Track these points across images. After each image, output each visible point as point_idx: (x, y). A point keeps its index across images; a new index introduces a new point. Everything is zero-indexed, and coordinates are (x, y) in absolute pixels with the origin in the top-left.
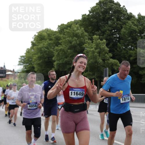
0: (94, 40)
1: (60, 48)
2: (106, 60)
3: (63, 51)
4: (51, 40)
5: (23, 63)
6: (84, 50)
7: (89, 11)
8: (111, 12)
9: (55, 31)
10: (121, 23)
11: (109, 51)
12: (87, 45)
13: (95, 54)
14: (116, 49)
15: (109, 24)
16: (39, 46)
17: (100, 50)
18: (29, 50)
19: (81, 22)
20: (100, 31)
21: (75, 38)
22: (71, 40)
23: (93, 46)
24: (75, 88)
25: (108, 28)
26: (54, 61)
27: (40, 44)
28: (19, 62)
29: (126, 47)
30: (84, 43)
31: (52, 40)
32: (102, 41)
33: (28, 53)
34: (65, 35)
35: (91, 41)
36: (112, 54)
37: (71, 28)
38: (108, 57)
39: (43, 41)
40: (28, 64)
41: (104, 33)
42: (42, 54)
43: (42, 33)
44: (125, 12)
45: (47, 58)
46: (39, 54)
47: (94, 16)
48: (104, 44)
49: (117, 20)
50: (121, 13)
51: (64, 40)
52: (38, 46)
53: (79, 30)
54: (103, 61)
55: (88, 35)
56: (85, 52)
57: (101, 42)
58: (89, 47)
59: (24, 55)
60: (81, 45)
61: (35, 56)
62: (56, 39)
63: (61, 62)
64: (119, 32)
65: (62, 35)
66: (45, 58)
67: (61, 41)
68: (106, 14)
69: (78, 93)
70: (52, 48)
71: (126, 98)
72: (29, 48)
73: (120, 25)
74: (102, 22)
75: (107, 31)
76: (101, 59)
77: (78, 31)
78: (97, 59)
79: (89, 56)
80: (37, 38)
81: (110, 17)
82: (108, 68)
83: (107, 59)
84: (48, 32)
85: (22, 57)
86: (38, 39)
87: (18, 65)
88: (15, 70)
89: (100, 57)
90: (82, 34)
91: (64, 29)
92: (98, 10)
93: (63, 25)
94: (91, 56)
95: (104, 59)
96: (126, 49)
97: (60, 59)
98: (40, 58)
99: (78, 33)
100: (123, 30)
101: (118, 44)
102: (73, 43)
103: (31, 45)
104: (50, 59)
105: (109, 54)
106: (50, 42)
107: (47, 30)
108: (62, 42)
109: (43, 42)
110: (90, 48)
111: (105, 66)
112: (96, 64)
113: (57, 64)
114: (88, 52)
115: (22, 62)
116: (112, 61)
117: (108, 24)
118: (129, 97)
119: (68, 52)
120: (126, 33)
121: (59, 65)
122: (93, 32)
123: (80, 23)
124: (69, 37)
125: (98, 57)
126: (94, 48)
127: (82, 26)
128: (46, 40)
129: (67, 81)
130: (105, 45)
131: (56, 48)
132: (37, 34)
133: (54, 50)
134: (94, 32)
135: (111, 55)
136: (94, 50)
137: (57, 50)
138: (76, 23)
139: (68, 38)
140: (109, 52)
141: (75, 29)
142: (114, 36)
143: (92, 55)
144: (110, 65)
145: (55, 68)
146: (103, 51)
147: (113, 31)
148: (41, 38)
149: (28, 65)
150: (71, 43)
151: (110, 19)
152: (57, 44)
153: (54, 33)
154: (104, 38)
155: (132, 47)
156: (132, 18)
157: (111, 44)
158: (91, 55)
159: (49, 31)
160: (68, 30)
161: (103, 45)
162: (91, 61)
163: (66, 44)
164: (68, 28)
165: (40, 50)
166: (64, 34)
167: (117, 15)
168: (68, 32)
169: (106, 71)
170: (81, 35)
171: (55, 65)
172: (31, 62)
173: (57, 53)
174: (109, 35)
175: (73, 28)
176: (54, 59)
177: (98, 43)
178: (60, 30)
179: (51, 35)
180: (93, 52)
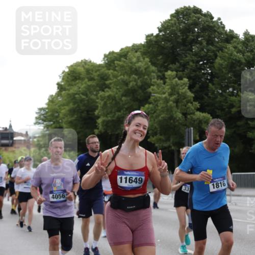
0: (167, 80)
1: (107, 94)
2: (189, 114)
3: (113, 100)
4: (91, 79)
5: (43, 120)
6: (149, 97)
7: (158, 28)
8: (196, 29)
9: (98, 63)
10: (215, 49)
11: (194, 98)
12: (155, 88)
13: (169, 104)
14: (207, 95)
15: (194, 50)
16: (71, 91)
17: (178, 97)
18: (54, 98)
19: (145, 48)
20: (177, 63)
21: (134, 76)
22: (126, 80)
23: (166, 89)
24: (127, 171)
25: (191, 59)
26: (98, 117)
27: (72, 87)
28: (36, 118)
29: (224, 91)
30: (149, 85)
31: (95, 80)
32: (182, 81)
33: (51, 104)
34: (117, 71)
35: (162, 82)
36: (199, 103)
37: (126, 59)
38: (193, 109)
39: (77, 81)
40: (52, 123)
41: (184, 66)
42: (76, 106)
43: (75, 67)
44: (221, 29)
45: (85, 112)
46: (71, 106)
47: (168, 37)
48: (186, 86)
49: (208, 44)
50: (215, 31)
51: (115, 80)
52: (69, 90)
53: (141, 61)
54: (184, 117)
55: (156, 71)
56: (153, 101)
57: (179, 82)
58: (159, 91)
59: (45, 106)
60: (145, 89)
61: (65, 109)
62: (101, 78)
63: (109, 118)
64: (212, 65)
65: (111, 71)
66: (82, 112)
67: (110, 81)
68: (188, 34)
69: (133, 179)
70: (93, 94)
71: (219, 182)
72: (54, 94)
73: (213, 51)
74: (182, 48)
75: (191, 63)
76: (180, 113)
77: (140, 64)
78: (174, 112)
79: (159, 108)
80: (68, 78)
81: (195, 38)
82: (192, 128)
83: (191, 112)
84: (87, 67)
85: (41, 109)
86: (70, 78)
87: (35, 124)
89: (178, 109)
90: (146, 69)
91: (114, 61)
92: (173, 27)
93: (112, 53)
94: (162, 108)
95: (185, 112)
96: (224, 93)
97: (108, 114)
98: (72, 112)
99: (140, 68)
100: (218, 61)
101: (210, 85)
102: (131, 84)
103: (57, 88)
104: (90, 113)
105: (194, 103)
106: (90, 83)
107: (85, 63)
108: (111, 84)
109: (77, 83)
110: (161, 94)
111: (188, 124)
112: (172, 121)
113: (104, 121)
114: (156, 101)
115: (41, 119)
116: (199, 115)
117: (192, 51)
118: (225, 182)
119: (122, 101)
120: (223, 66)
121: (106, 124)
122: (166, 64)
123: (142, 50)
124: (124, 75)
125: (175, 109)
126: (168, 93)
127: (146, 55)
128: (83, 79)
129: (113, 158)
130: (187, 88)
131: (101, 93)
132: (67, 70)
133: (98, 99)
134: (167, 66)
135: (197, 104)
136: (168, 97)
137: (102, 98)
138: (135, 49)
139: (122, 77)
140: (194, 101)
141: (134, 60)
142: (203, 71)
143: (164, 105)
144: (196, 123)
145: (99, 130)
146: (184, 99)
147: (201, 63)
148: (74, 76)
149: (52, 125)
150: (127, 84)
151: (195, 41)
152: (103, 87)
153: (97, 68)
154: (185, 75)
155: (234, 90)
156: (234, 40)
157: (197, 86)
158: (162, 105)
159: (88, 65)
160: (121, 63)
161: (184, 88)
162: (162, 116)
163: (118, 87)
164: (123, 59)
165: (72, 98)
166: (115, 70)
167: (207, 34)
168: (122, 67)
169: (189, 133)
170: (144, 71)
171: (99, 124)
172: (58, 119)
173: (102, 103)
174: (194, 71)
175: (130, 59)
176: (98, 113)
177: (174, 85)
178: (108, 62)
179: (92, 71)
180: (166, 101)
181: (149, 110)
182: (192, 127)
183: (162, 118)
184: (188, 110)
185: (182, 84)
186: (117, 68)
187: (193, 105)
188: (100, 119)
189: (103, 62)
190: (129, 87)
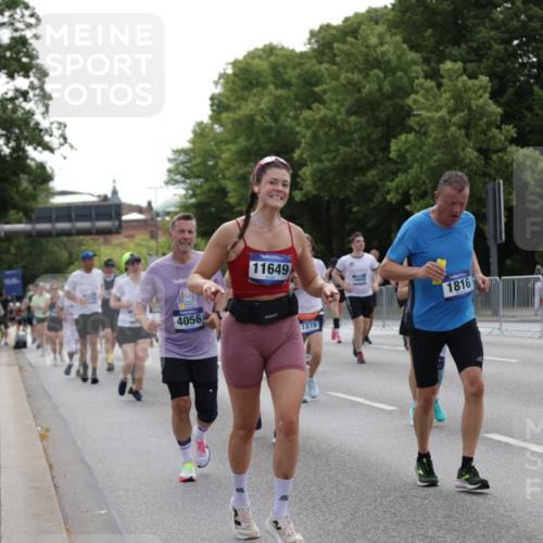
0: (445, 81)
1: (318, 115)
2: (494, 152)
3: (331, 126)
4: (286, 84)
5: (184, 175)
9: (298, 50)
11: (502, 116)
12: (419, 97)
13: (449, 133)
14: (530, 109)
17: (469, 114)
18: (206, 127)
21: (375, 71)
22: (358, 81)
23: (443, 101)
24: (264, 253)
26: (301, 165)
27: (242, 102)
28: (169, 171)
30: (408, 93)
31: (291, 86)
32: (477, 82)
33: (200, 140)
34: (337, 65)
35: (433, 84)
36: (515, 127)
37: (356, 38)
38: (503, 138)
39: (255, 90)
40: (201, 180)
42: (253, 141)
43: (249, 60)
46: (243, 142)
48: (485, 92)
51: (334, 83)
52: (235, 110)
53: (386, 43)
54: (482, 157)
56: (416, 127)
57: (470, 83)
58: (428, 104)
59: (187, 145)
61: (229, 149)
62: (305, 80)
63: (327, 164)
64: (538, 45)
65: (326, 65)
67: (324, 86)
70: (288, 116)
71: (460, 280)
74: (473, 13)
75: (495, 46)
76: (474, 148)
77: (384, 48)
78: (460, 149)
80: (234, 83)
82: (501, 181)
83: (499, 145)
84: (272, 59)
85: (178, 152)
86: (238, 82)
87: (167, 183)
88: (156, 206)
89: (469, 140)
90: (399, 58)
91: (332, 43)
93: (326, 28)
94: (436, 139)
95: (485, 146)
99: (384, 54)
101: (537, 88)
102: (365, 91)
105: (503, 127)
108: (325, 92)
109: (255, 94)
110: (433, 111)
111: (493, 173)
113: (313, 174)
114: (423, 125)
115: (180, 173)
116: (516, 152)
118: (470, 279)
119: (349, 124)
122: (441, 48)
124: (353, 73)
125: (463, 141)
126: (448, 108)
128: (264, 86)
129: (241, 236)
130: (487, 95)
131: (307, 114)
133: (299, 125)
134: (444, 50)
135: (511, 130)
136: (447, 117)
137: (309, 124)
140: (504, 122)
141: (374, 40)
142: (520, 60)
143: (440, 135)
145: (304, 191)
146: (481, 119)
147: (516, 42)
148: (247, 80)
149: (203, 184)
150: (359, 91)
152: (309, 99)
153: (296, 60)
154: (482, 70)
157: (510, 91)
158: (434, 135)
159: (277, 55)
160: (346, 47)
161: (481, 96)
162: (435, 158)
163: (339, 97)
164: (349, 39)
165: (246, 125)
166: (333, 62)
168: (348, 55)
169: (495, 191)
170: (395, 62)
172: (214, 173)
173: (309, 134)
174: (502, 60)
175: (365, 39)
176: (301, 156)
177: (459, 91)
178: (319, 46)
179: (285, 67)
180: (444, 124)
181: (408, 145)
182: (502, 178)
183: (435, 161)
184: (492, 142)
185: (475, 89)
186: (338, 59)
187: (501, 132)
188: (304, 169)
189: (309, 46)
190: (364, 95)
